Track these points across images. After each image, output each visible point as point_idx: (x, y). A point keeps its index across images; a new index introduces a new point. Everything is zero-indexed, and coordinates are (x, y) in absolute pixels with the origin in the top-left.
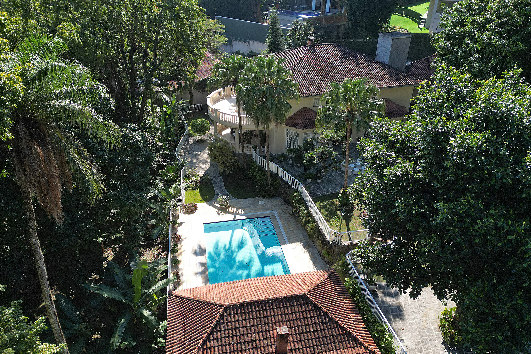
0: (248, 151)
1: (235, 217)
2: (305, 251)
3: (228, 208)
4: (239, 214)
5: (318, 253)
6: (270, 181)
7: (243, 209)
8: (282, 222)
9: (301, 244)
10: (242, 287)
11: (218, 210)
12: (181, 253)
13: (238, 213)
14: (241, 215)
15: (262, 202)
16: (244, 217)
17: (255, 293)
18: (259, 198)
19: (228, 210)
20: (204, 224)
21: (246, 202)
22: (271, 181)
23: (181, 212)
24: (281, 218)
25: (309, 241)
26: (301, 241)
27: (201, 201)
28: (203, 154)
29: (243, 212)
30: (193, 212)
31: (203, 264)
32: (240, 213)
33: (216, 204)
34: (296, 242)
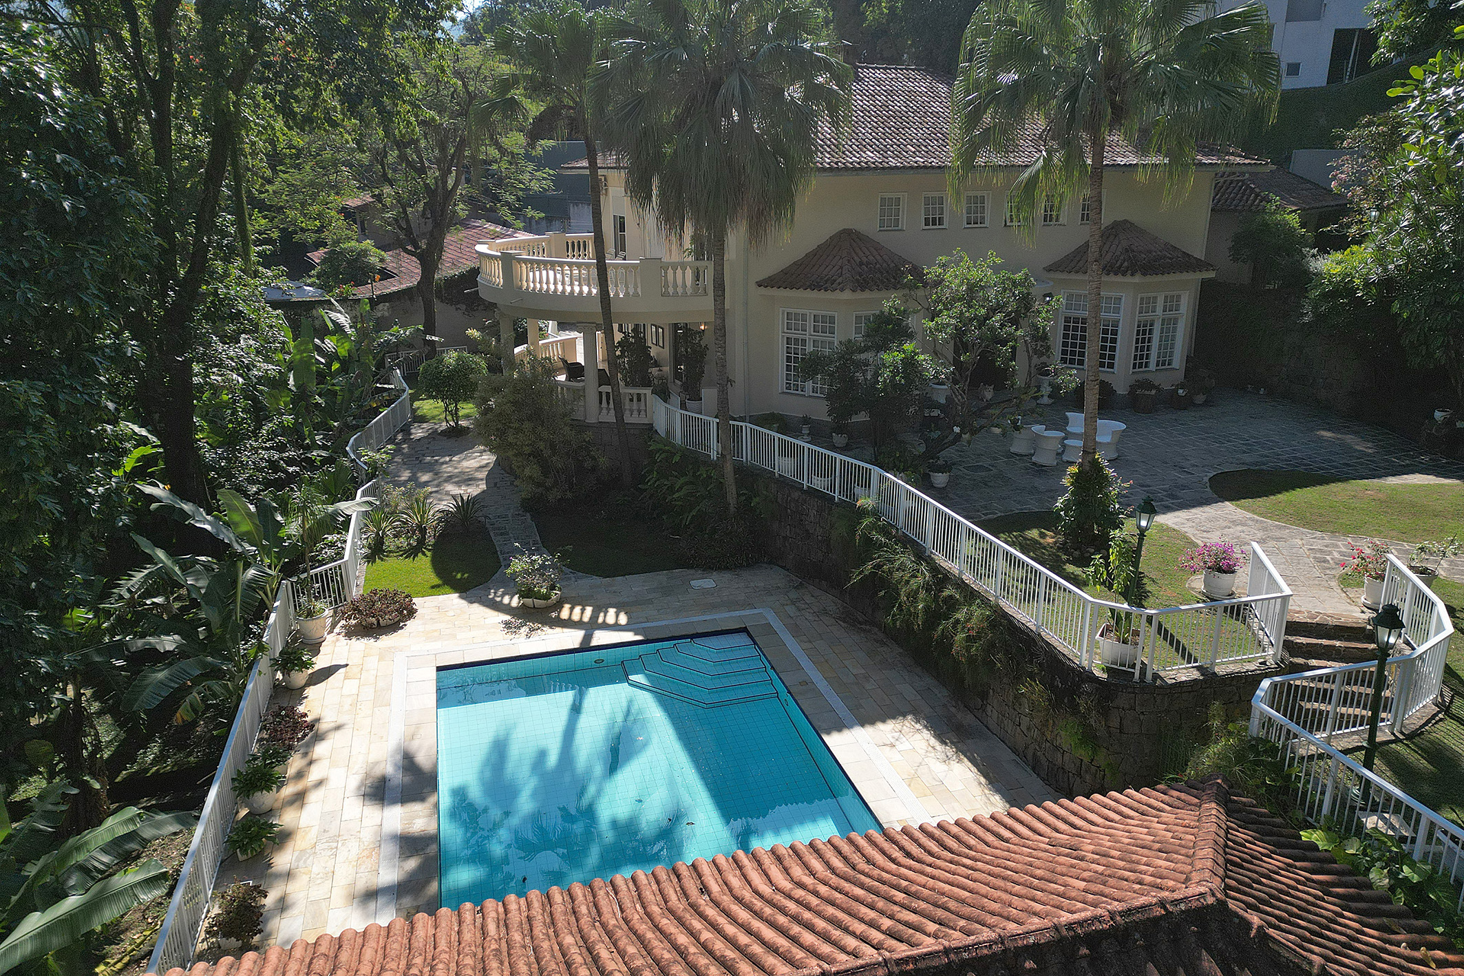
0: (635, 413)
1: (587, 638)
2: (950, 751)
3: (559, 606)
4: (605, 626)
5: (1014, 757)
6: (732, 499)
7: (620, 607)
8: (809, 645)
9: (918, 726)
10: (655, 909)
11: (507, 618)
12: (299, 798)
13: (600, 620)
14: (616, 627)
15: (705, 583)
16: (629, 636)
17: (768, 934)
18: (692, 571)
19: (554, 615)
20: (439, 669)
21: (636, 584)
22: (739, 495)
23: (337, 630)
24: (796, 631)
25: (953, 710)
26: (917, 714)
27: (433, 587)
28: (459, 462)
29: (623, 619)
30: (394, 627)
31: (409, 844)
32: (611, 619)
33: (502, 596)
34: (894, 718)
